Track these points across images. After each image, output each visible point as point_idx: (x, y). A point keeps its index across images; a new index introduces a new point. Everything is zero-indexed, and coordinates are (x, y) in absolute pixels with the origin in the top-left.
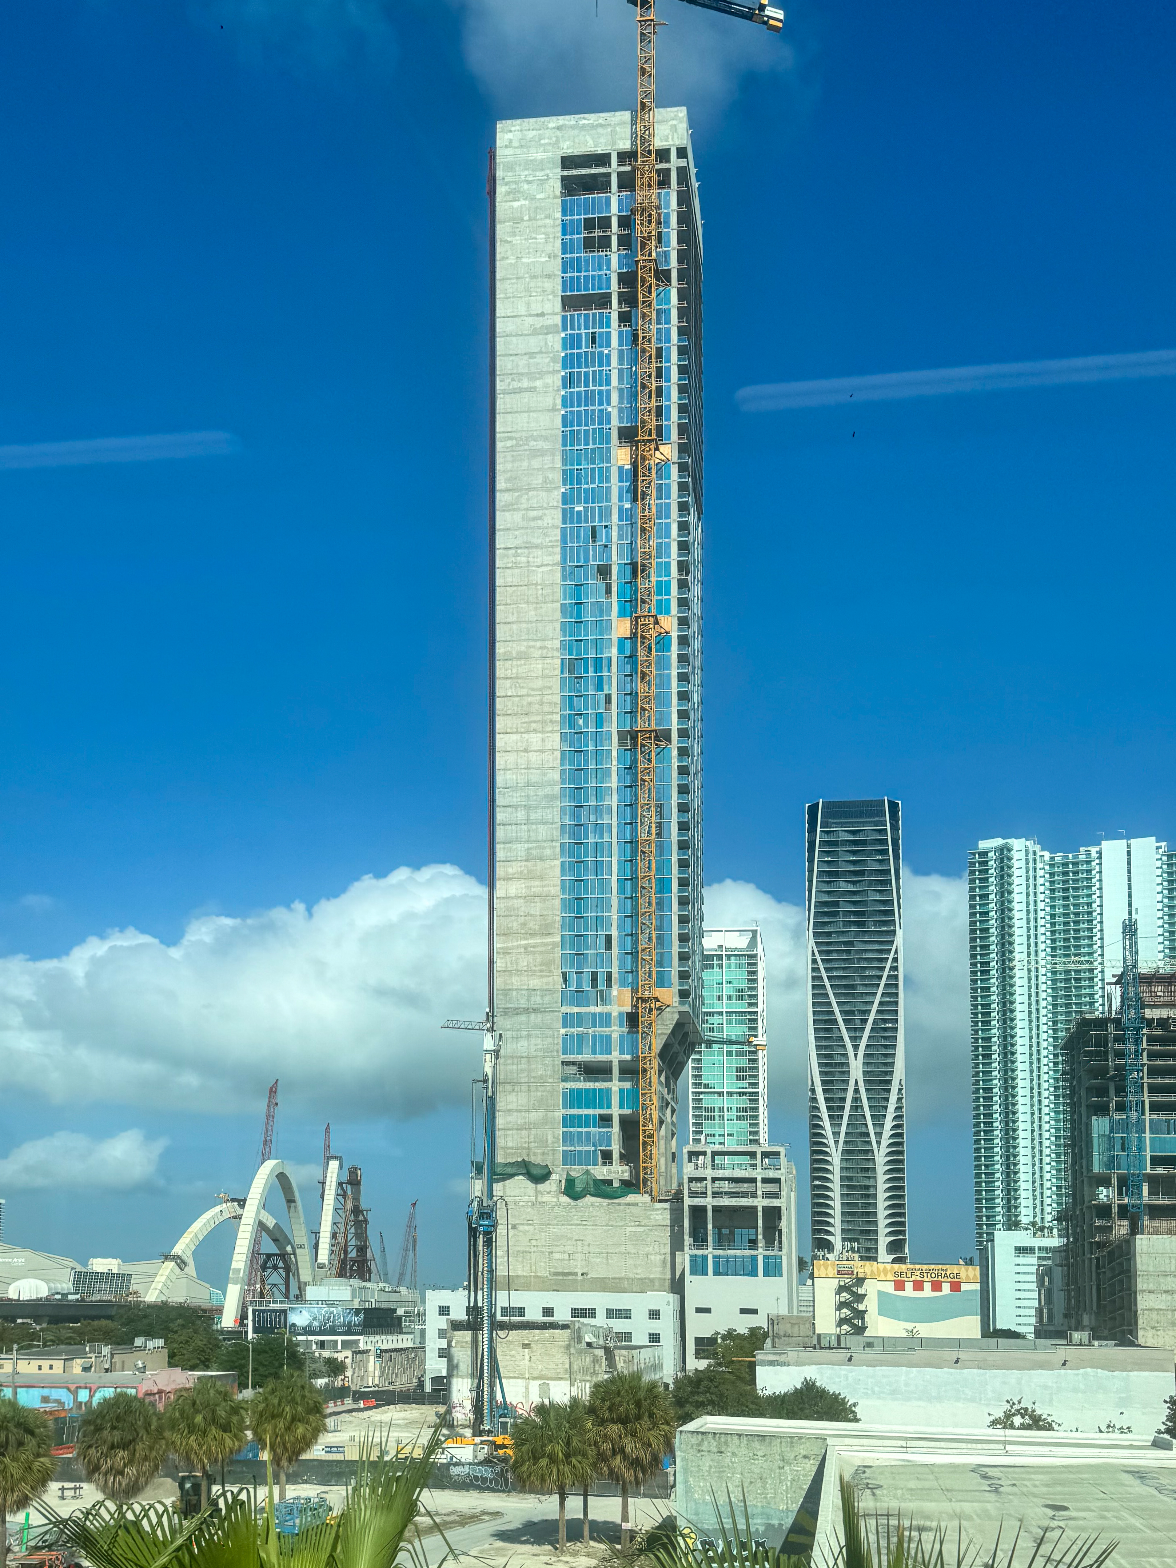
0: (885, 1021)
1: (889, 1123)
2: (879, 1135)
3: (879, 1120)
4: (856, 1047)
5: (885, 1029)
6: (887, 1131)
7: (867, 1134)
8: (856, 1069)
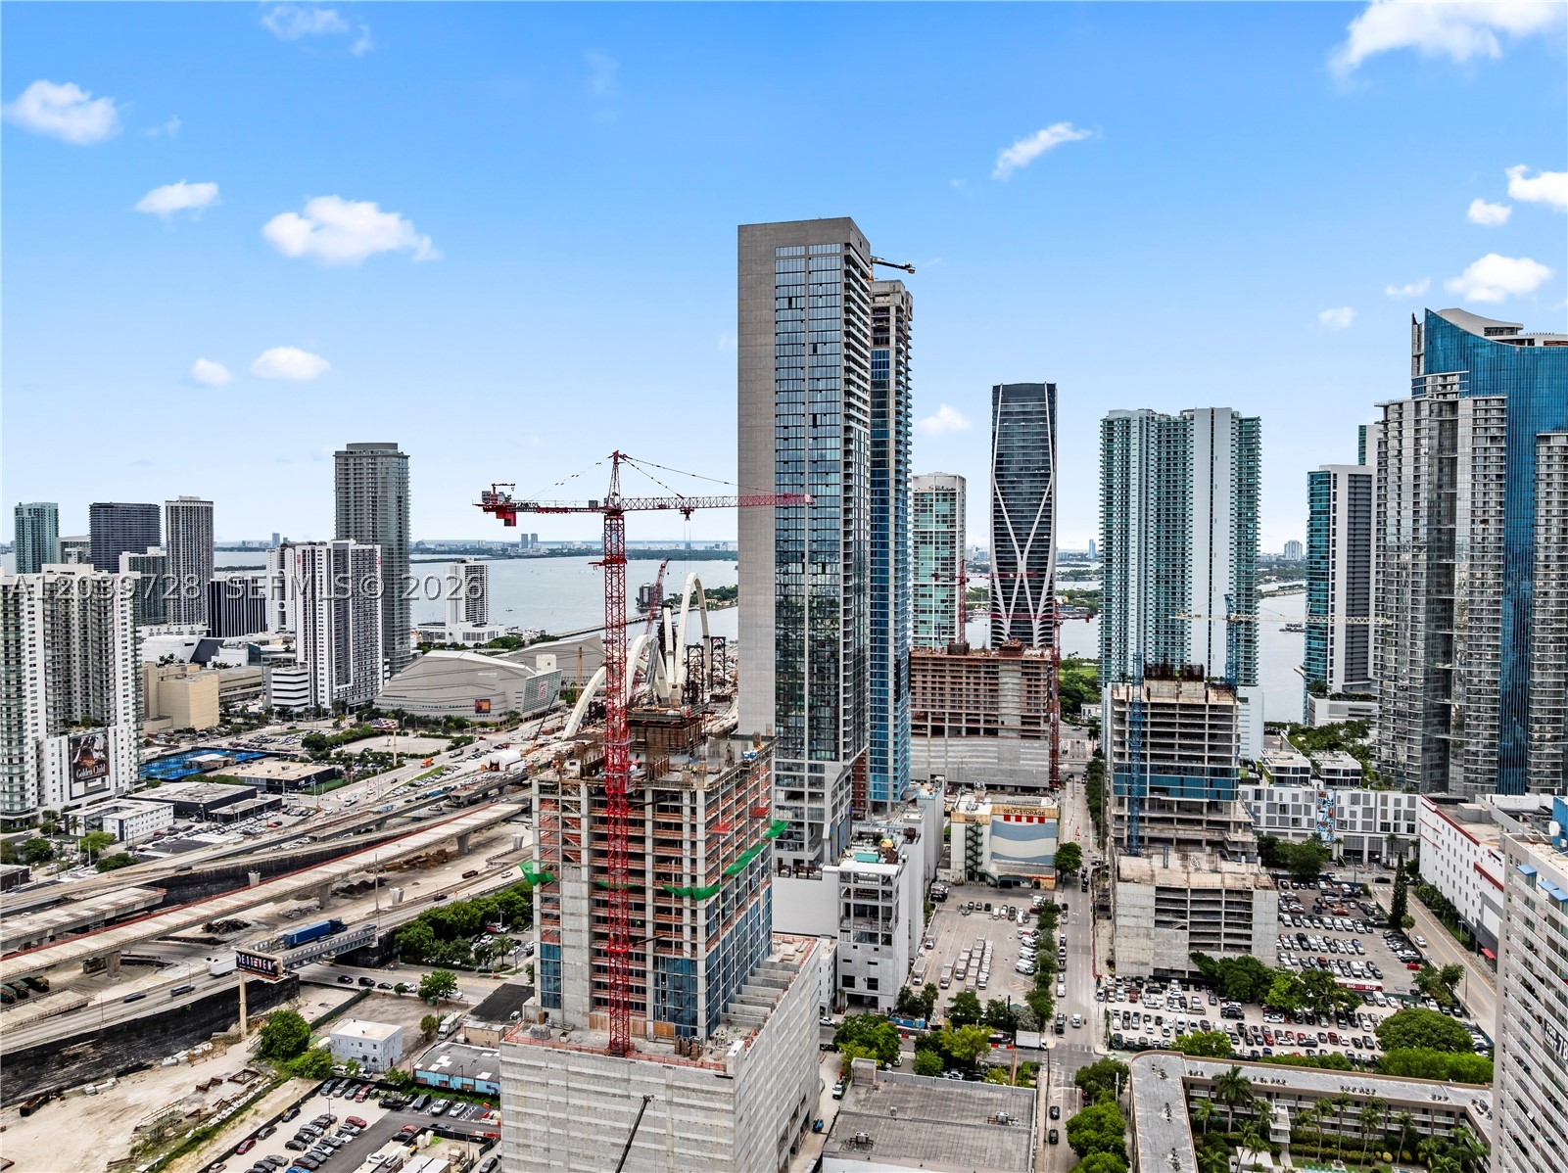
0: (1043, 534)
1: (1042, 602)
2: (1036, 611)
3: (1036, 600)
4: (1022, 552)
5: (1042, 540)
6: (1041, 609)
7: (1028, 610)
8: (1022, 566)
